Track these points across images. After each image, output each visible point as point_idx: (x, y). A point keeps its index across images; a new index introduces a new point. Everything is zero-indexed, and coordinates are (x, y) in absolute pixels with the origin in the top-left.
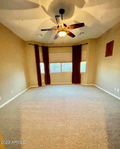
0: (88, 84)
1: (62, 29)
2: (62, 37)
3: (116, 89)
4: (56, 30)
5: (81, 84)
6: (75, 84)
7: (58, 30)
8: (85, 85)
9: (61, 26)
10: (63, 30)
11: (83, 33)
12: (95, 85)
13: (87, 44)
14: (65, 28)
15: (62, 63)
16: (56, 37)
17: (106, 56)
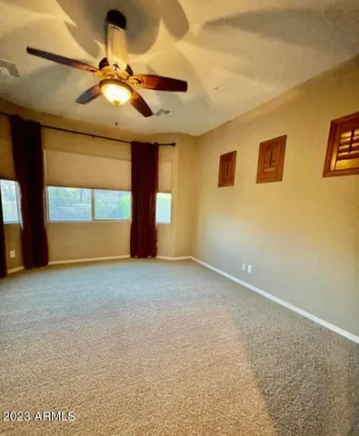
0: (176, 256)
1: (116, 77)
2: (117, 103)
3: (244, 265)
4: (96, 74)
5: (158, 257)
6: (139, 257)
7: (100, 73)
8: (170, 258)
9: (116, 66)
10: (120, 82)
11: (167, 112)
12: (193, 258)
13: (174, 145)
14: (128, 78)
15: (95, 190)
16: (90, 96)
17: (219, 186)
